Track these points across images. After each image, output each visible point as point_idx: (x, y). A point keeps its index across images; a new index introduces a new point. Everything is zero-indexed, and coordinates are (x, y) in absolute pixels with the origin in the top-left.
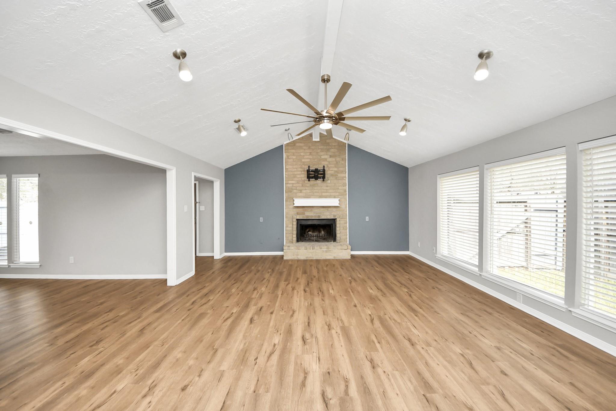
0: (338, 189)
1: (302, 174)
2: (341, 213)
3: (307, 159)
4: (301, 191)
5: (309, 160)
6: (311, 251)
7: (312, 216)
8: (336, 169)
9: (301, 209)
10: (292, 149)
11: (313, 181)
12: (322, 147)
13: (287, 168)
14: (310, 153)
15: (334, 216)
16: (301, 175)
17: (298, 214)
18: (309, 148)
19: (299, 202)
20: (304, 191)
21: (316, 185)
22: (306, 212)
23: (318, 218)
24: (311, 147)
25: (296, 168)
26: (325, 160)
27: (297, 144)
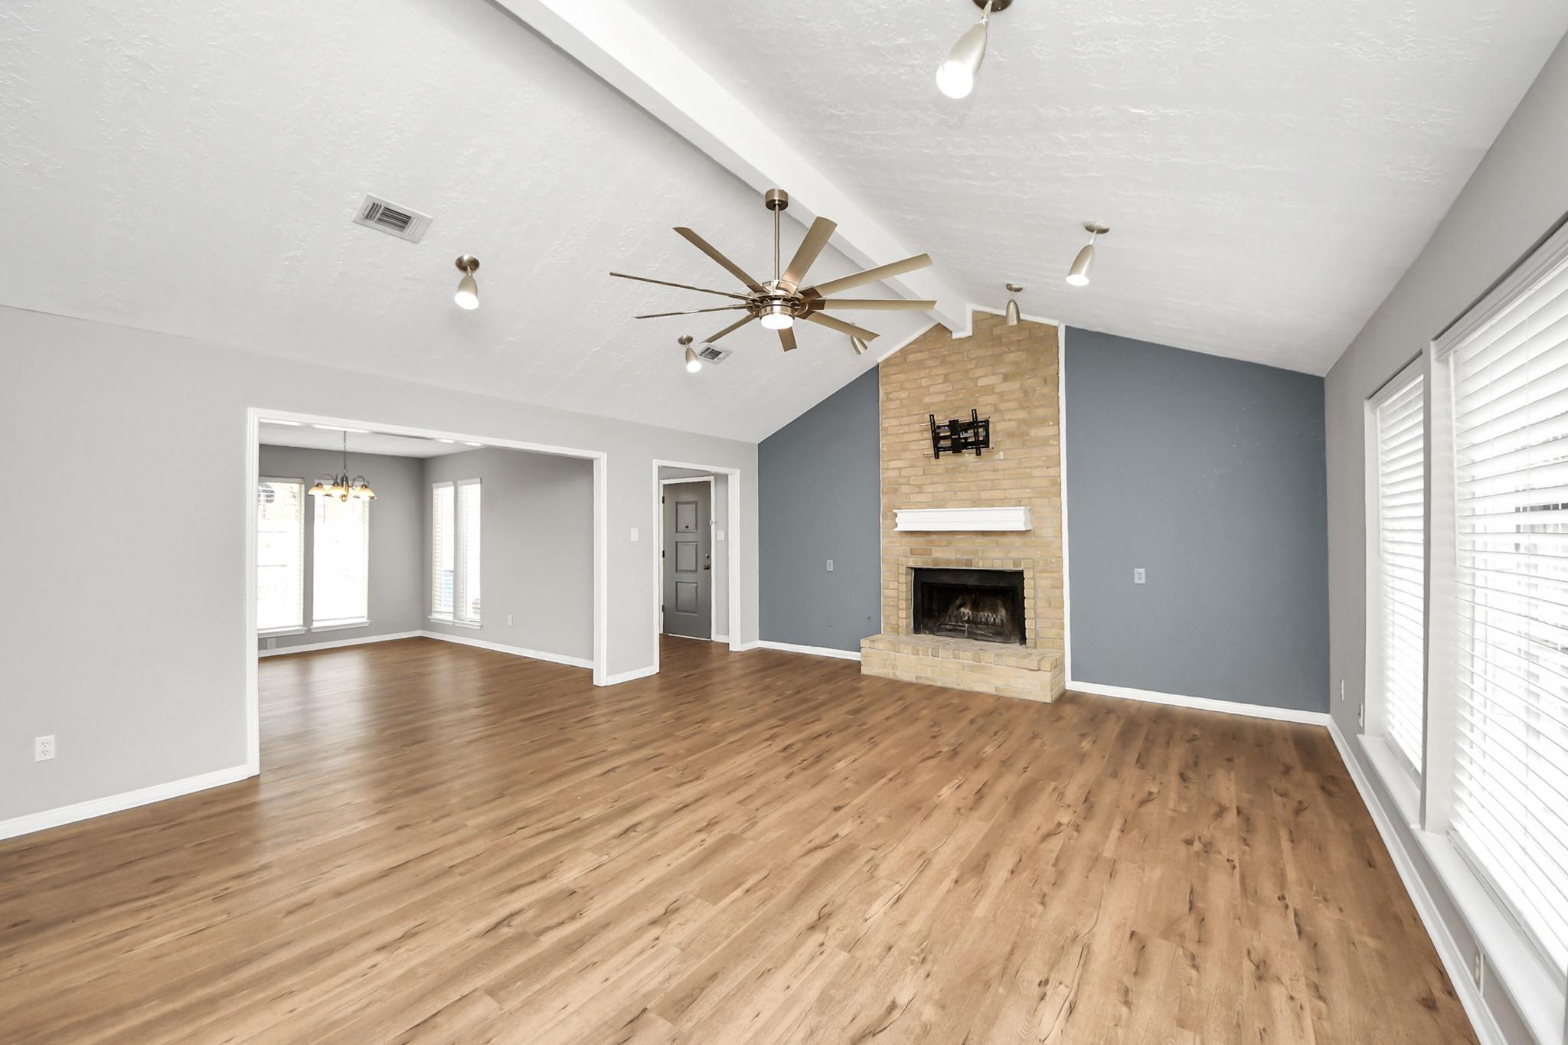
0: (1031, 477)
1: (922, 440)
2: (1039, 553)
3: (938, 393)
4: (920, 488)
5: (941, 398)
7: (949, 561)
8: (1022, 415)
9: (922, 540)
10: (899, 373)
11: (947, 459)
12: (979, 352)
13: (887, 425)
14: (946, 375)
15: (1016, 562)
16: (921, 442)
17: (912, 552)
18: (943, 361)
19: (909, 520)
20: (929, 489)
21: (963, 468)
22: (934, 549)
23: (966, 566)
24: (948, 358)
25: (908, 425)
26: (989, 390)
27: (911, 357)
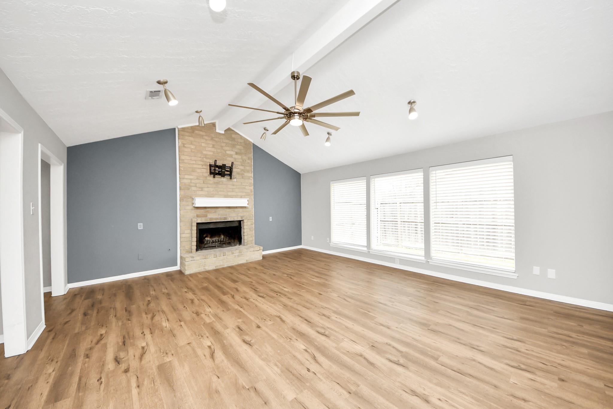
0: (245, 188)
1: (202, 169)
2: (247, 214)
3: (210, 151)
4: (202, 189)
5: (211, 153)
6: (222, 257)
7: (217, 219)
8: (242, 168)
9: (202, 211)
10: (190, 136)
11: (218, 178)
12: (227, 141)
13: (183, 158)
14: (213, 145)
16: (202, 170)
17: (198, 216)
18: (212, 139)
19: (200, 202)
20: (206, 189)
21: (221, 183)
22: (208, 214)
23: (224, 220)
24: (214, 139)
25: (195, 161)
26: (231, 156)
27: (197, 132)
